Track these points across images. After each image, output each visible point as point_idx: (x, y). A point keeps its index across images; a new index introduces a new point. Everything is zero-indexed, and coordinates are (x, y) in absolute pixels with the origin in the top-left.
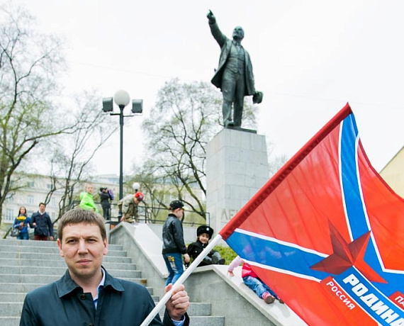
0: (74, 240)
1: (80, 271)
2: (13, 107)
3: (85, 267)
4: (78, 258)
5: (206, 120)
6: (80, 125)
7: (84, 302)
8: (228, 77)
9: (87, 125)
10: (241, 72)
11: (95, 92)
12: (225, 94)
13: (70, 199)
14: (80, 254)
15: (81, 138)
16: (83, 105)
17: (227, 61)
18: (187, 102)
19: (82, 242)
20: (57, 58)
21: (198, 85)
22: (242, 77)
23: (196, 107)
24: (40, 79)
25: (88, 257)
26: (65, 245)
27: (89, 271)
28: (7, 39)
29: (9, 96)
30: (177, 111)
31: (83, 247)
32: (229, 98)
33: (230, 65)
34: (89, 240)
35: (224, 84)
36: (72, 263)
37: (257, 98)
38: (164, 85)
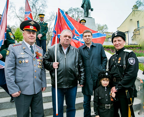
0: (86, 36)
1: (87, 42)
2: (36, 16)
3: (88, 42)
4: (87, 40)
5: (79, 16)
6: (50, 20)
7: (87, 49)
8: (85, 5)
9: (52, 19)
10: (88, 4)
11: (54, 12)
12: (84, 9)
13: (49, 36)
14: (87, 39)
15: (51, 22)
16: (51, 15)
17: (85, 2)
18: (74, 12)
19: (87, 36)
20: (45, 5)
21: (76, 8)
22: (88, 5)
23: (76, 13)
24: (41, 10)
25: (89, 40)
26: (84, 37)
27: (89, 42)
28: (34, 2)
29: (35, 14)
30: (72, 15)
31: (87, 37)
32: (86, 10)
33: (85, 3)
34: (89, 36)
35: (84, 7)
36: (85, 41)
37: (92, 10)
38: (69, 9)
